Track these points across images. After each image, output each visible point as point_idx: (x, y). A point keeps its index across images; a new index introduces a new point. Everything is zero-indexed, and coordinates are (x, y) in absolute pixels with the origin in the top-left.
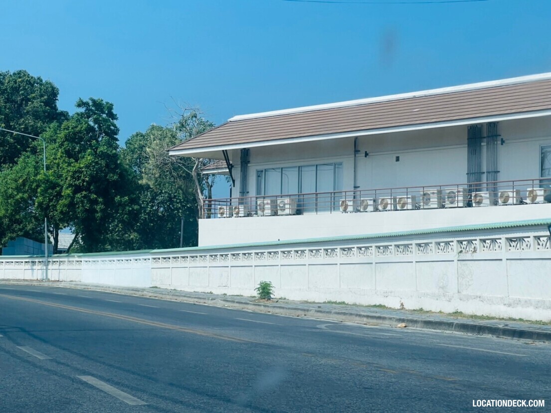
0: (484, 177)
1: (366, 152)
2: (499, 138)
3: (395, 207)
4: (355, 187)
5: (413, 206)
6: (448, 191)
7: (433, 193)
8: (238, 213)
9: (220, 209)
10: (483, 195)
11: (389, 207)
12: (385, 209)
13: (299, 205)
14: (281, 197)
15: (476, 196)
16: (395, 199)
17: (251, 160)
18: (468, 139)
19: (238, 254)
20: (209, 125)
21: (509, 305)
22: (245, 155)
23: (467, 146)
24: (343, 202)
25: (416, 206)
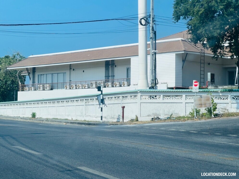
0: (110, 77)
1: (73, 69)
2: (115, 65)
3: (82, 87)
4: (70, 81)
5: (88, 87)
6: (99, 82)
7: (94, 83)
8: (31, 90)
9: (25, 88)
10: (109, 84)
11: (80, 88)
12: (79, 88)
13: (52, 87)
14: (46, 84)
15: (107, 84)
16: (82, 85)
17: (36, 71)
18: (105, 65)
19: (28, 104)
20: (24, 58)
21: (96, 118)
22: (34, 70)
23: (105, 67)
24: (66, 86)
25: (89, 87)
